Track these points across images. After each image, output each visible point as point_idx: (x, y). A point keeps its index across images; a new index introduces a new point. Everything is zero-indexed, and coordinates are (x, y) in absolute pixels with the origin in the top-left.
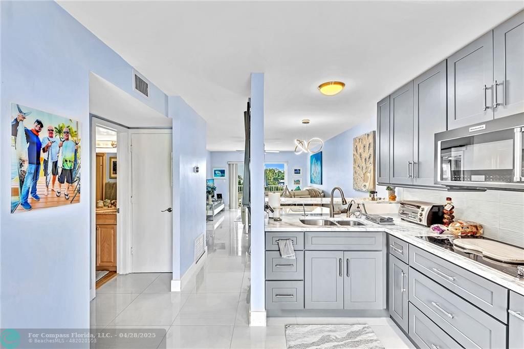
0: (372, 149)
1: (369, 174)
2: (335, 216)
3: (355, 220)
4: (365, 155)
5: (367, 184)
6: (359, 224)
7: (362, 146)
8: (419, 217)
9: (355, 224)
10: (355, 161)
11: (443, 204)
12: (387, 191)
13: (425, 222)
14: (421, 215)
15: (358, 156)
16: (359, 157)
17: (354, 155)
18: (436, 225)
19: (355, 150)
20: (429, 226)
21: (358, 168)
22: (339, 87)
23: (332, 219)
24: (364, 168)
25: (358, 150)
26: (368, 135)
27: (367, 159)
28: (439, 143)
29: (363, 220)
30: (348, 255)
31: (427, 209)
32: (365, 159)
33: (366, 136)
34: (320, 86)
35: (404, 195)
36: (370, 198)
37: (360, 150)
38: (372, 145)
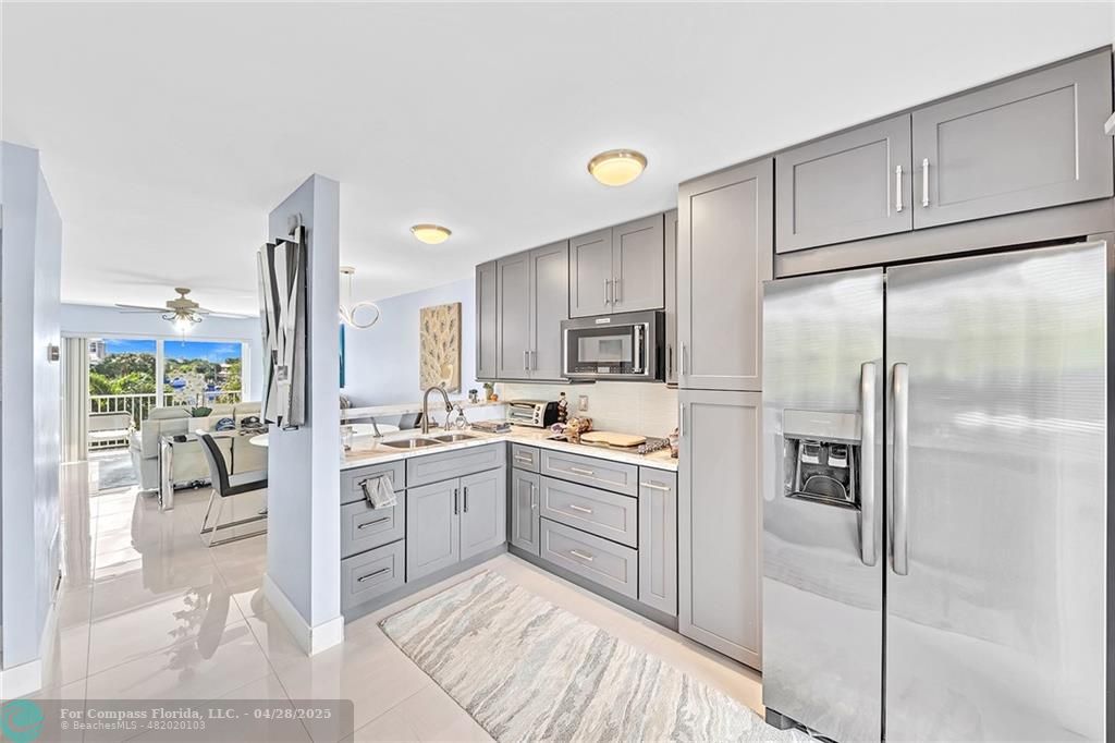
0: (455, 328)
1: (450, 367)
2: (430, 430)
3: (459, 432)
4: (445, 336)
5: (448, 381)
6: (466, 437)
7: (439, 324)
8: (535, 418)
9: (459, 439)
10: (423, 344)
11: (558, 400)
12: (485, 390)
13: (541, 424)
14: (537, 416)
15: (430, 337)
16: (432, 340)
17: (422, 335)
18: (555, 425)
19: (424, 327)
20: (545, 427)
21: (429, 357)
22: (444, 236)
23: (426, 437)
24: (442, 357)
25: (431, 327)
26: (449, 308)
27: (448, 344)
28: (566, 331)
29: (469, 431)
30: (465, 482)
31: (543, 407)
32: (444, 344)
33: (446, 309)
34: (416, 228)
35: (506, 392)
36: (470, 401)
37: (436, 329)
38: (456, 323)
